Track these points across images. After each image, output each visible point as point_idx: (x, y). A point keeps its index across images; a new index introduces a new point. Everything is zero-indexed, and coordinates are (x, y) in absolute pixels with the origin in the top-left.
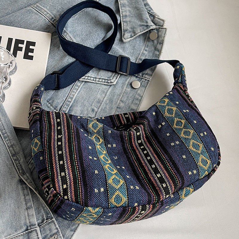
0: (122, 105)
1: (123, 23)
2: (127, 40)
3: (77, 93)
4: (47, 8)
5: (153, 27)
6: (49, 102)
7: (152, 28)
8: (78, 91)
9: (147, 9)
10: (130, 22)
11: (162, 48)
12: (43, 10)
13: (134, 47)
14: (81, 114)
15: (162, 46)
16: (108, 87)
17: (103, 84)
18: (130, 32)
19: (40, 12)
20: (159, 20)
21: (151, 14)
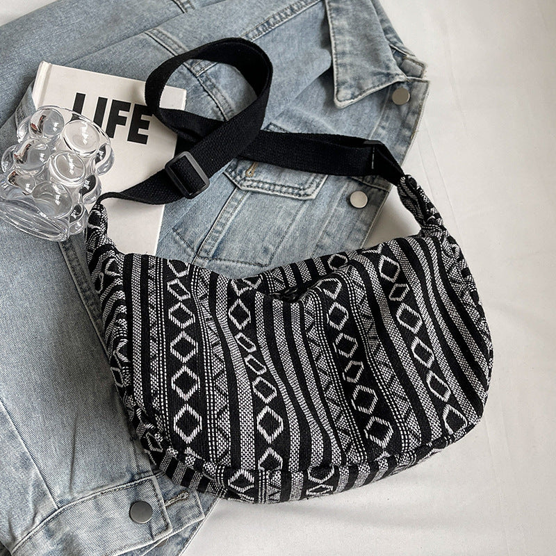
0: (327, 241)
1: (337, 68)
2: (344, 102)
3: (235, 214)
4: (178, 36)
5: (400, 78)
6: (179, 231)
7: (398, 80)
8: (237, 211)
9: (388, 40)
10: (351, 65)
11: (416, 122)
12: (170, 40)
13: (358, 120)
14: (240, 257)
15: (418, 118)
16: (299, 204)
17: (289, 198)
18: (351, 87)
20: (414, 64)
21: (397, 50)
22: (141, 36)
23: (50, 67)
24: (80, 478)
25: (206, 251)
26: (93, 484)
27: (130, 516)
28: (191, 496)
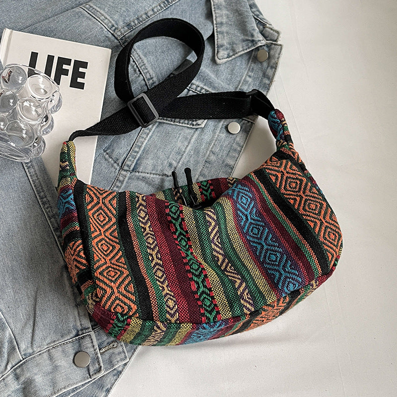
0: (213, 158)
1: (217, 35)
2: (222, 60)
3: (147, 139)
4: (104, 10)
5: (261, 43)
6: (108, 152)
7: (260, 45)
8: (149, 137)
9: (253, 13)
10: (227, 33)
11: (274, 74)
12: (98, 13)
13: (232, 71)
14: (152, 170)
15: (275, 71)
16: (193, 131)
17: (186, 127)
18: (227, 49)
19: (94, 16)
20: (272, 31)
21: (259, 21)
22: (77, 10)
23: (12, 32)
24: (39, 334)
25: (128, 166)
26: (48, 340)
27: (74, 362)
28: (119, 345)
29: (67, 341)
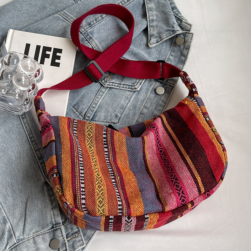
0: (145, 111)
1: (150, 28)
2: (153, 45)
3: (102, 99)
5: (179, 32)
6: (75, 107)
8: (102, 97)
9: (174, 12)
10: (156, 26)
11: (188, 53)
12: (70, 17)
13: (160, 52)
14: (104, 120)
15: (188, 51)
16: (132, 93)
17: (127, 90)
18: (156, 37)
20: (186, 24)
21: (178, 18)
22: (56, 15)
23: (14, 31)
24: (28, 227)
25: (88, 117)
26: (34, 231)
27: (50, 246)
28: (79, 235)
29: (46, 232)
